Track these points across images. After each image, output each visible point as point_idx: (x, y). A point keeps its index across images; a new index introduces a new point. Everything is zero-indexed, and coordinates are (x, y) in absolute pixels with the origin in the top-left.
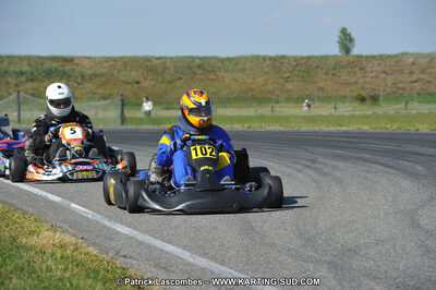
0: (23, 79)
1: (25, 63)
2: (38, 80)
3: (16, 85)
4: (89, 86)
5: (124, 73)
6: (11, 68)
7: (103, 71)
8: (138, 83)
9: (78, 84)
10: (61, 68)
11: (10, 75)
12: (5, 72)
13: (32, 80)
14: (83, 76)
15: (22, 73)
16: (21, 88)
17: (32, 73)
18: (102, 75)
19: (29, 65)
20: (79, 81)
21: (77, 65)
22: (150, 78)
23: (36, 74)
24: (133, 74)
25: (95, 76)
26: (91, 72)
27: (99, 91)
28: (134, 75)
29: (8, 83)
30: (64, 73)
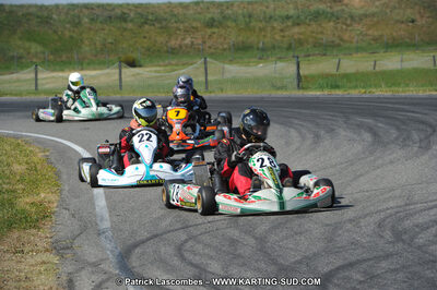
0: (290, 24)
1: (291, 6)
2: (305, 23)
3: (282, 30)
4: (358, 28)
5: (397, 11)
6: (277, 12)
7: (374, 10)
8: (413, 21)
9: (348, 26)
10: (329, 9)
11: (276, 20)
12: (271, 18)
13: (298, 24)
14: (352, 17)
15: (288, 17)
16: (287, 33)
17: (298, 17)
18: (373, 15)
19: (296, 8)
20: (349, 22)
21: (346, 5)
22: (427, 15)
23: (302, 18)
24: (409, 11)
25: (366, 16)
26: (362, 12)
27: (370, 32)
28: (410, 14)
29: (273, 28)
30: (332, 14)
